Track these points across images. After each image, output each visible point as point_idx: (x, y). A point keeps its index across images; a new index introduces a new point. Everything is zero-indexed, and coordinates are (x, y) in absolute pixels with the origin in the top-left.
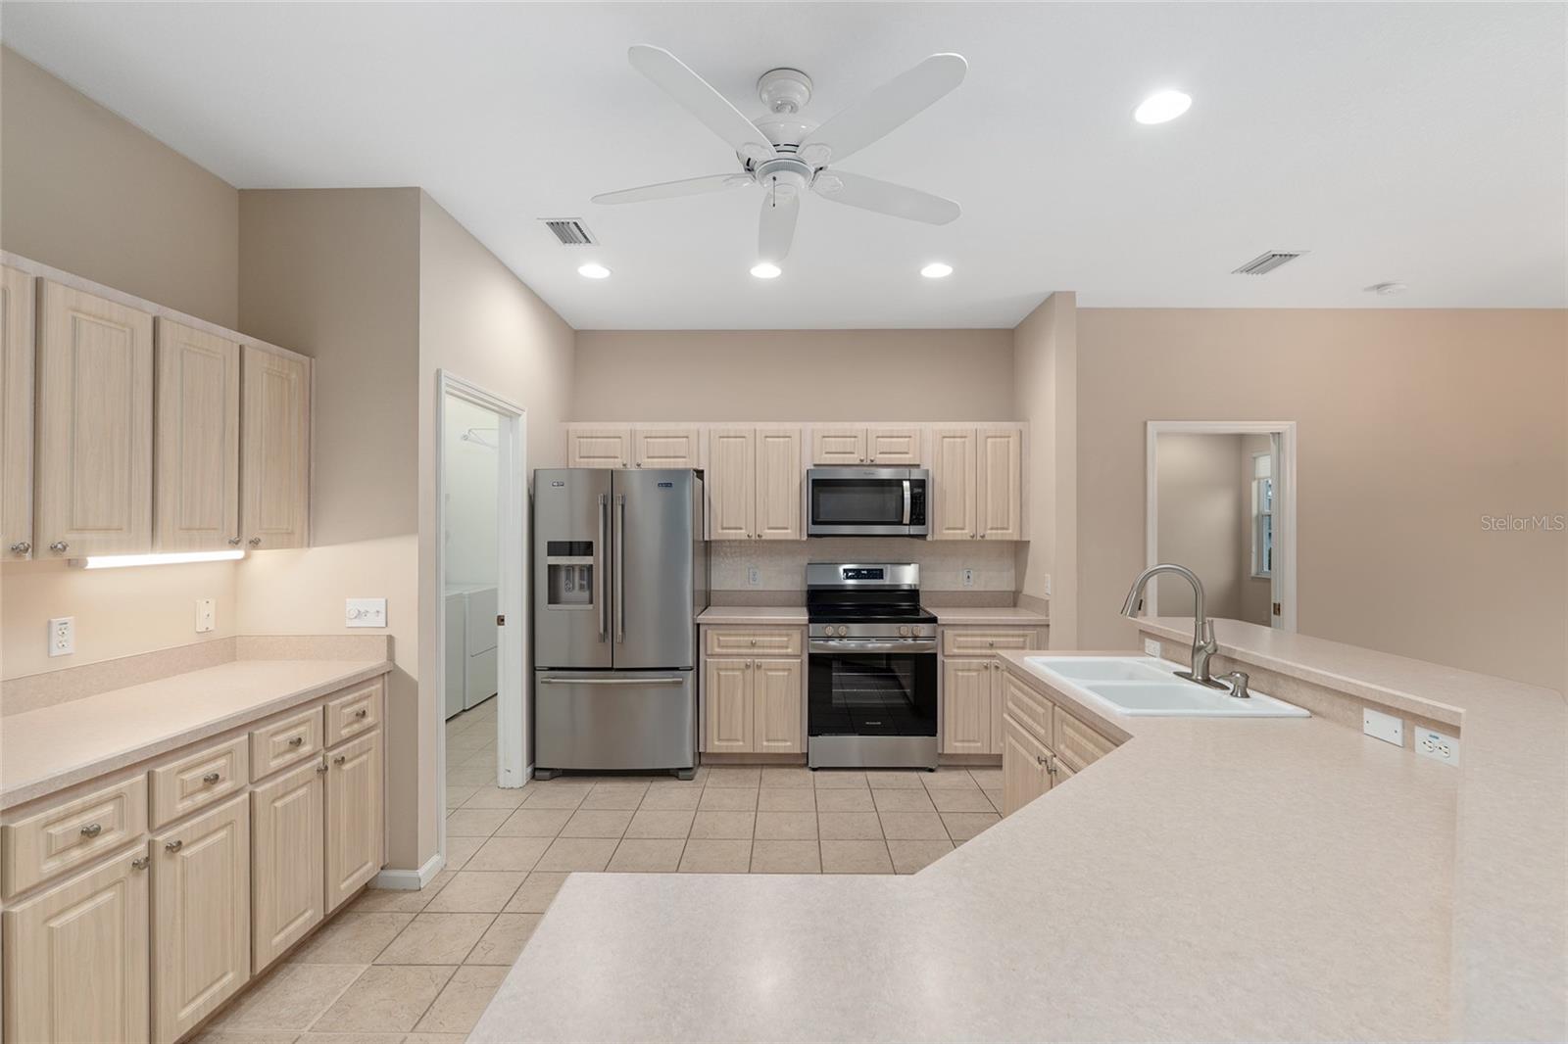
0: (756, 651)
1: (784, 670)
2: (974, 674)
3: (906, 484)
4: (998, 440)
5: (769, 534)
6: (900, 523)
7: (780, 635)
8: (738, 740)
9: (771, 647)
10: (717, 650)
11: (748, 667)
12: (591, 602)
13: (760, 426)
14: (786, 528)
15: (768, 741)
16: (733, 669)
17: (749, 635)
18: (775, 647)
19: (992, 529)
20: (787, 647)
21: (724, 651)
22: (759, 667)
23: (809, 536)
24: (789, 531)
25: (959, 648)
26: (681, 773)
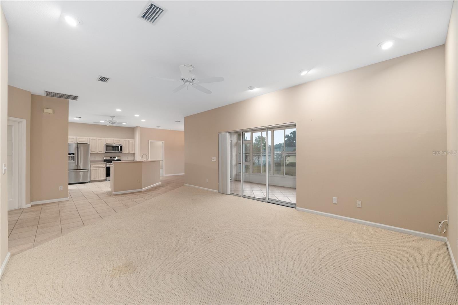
0: (98, 167)
1: (103, 169)
3: (119, 146)
4: (131, 141)
5: (99, 152)
6: (118, 151)
8: (96, 178)
9: (101, 166)
10: (93, 167)
11: (97, 169)
12: (74, 161)
13: (98, 138)
14: (102, 152)
15: (101, 178)
16: (95, 170)
17: (97, 165)
19: (130, 152)
20: (103, 166)
22: (99, 169)
23: (105, 153)
26: (88, 182)
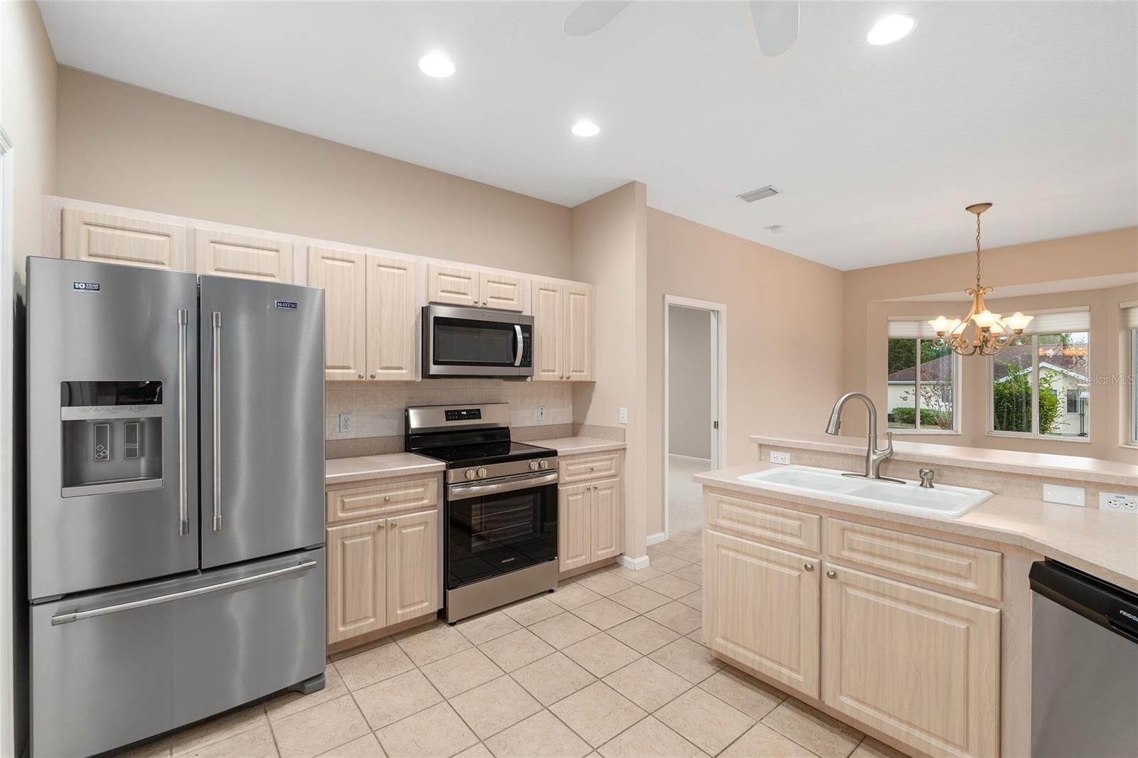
0: (389, 508)
1: (420, 524)
2: (580, 497)
3: (521, 328)
4: (577, 296)
5: (382, 375)
6: (512, 365)
7: (416, 486)
8: (368, 618)
9: (405, 501)
10: (341, 515)
11: (380, 527)
13: (372, 252)
14: (401, 368)
15: (402, 607)
16: (362, 535)
17: (380, 491)
18: (410, 501)
19: (573, 371)
20: (422, 499)
21: (350, 514)
22: (392, 526)
23: (426, 375)
24: (404, 371)
25: (569, 475)
26: (308, 685)
